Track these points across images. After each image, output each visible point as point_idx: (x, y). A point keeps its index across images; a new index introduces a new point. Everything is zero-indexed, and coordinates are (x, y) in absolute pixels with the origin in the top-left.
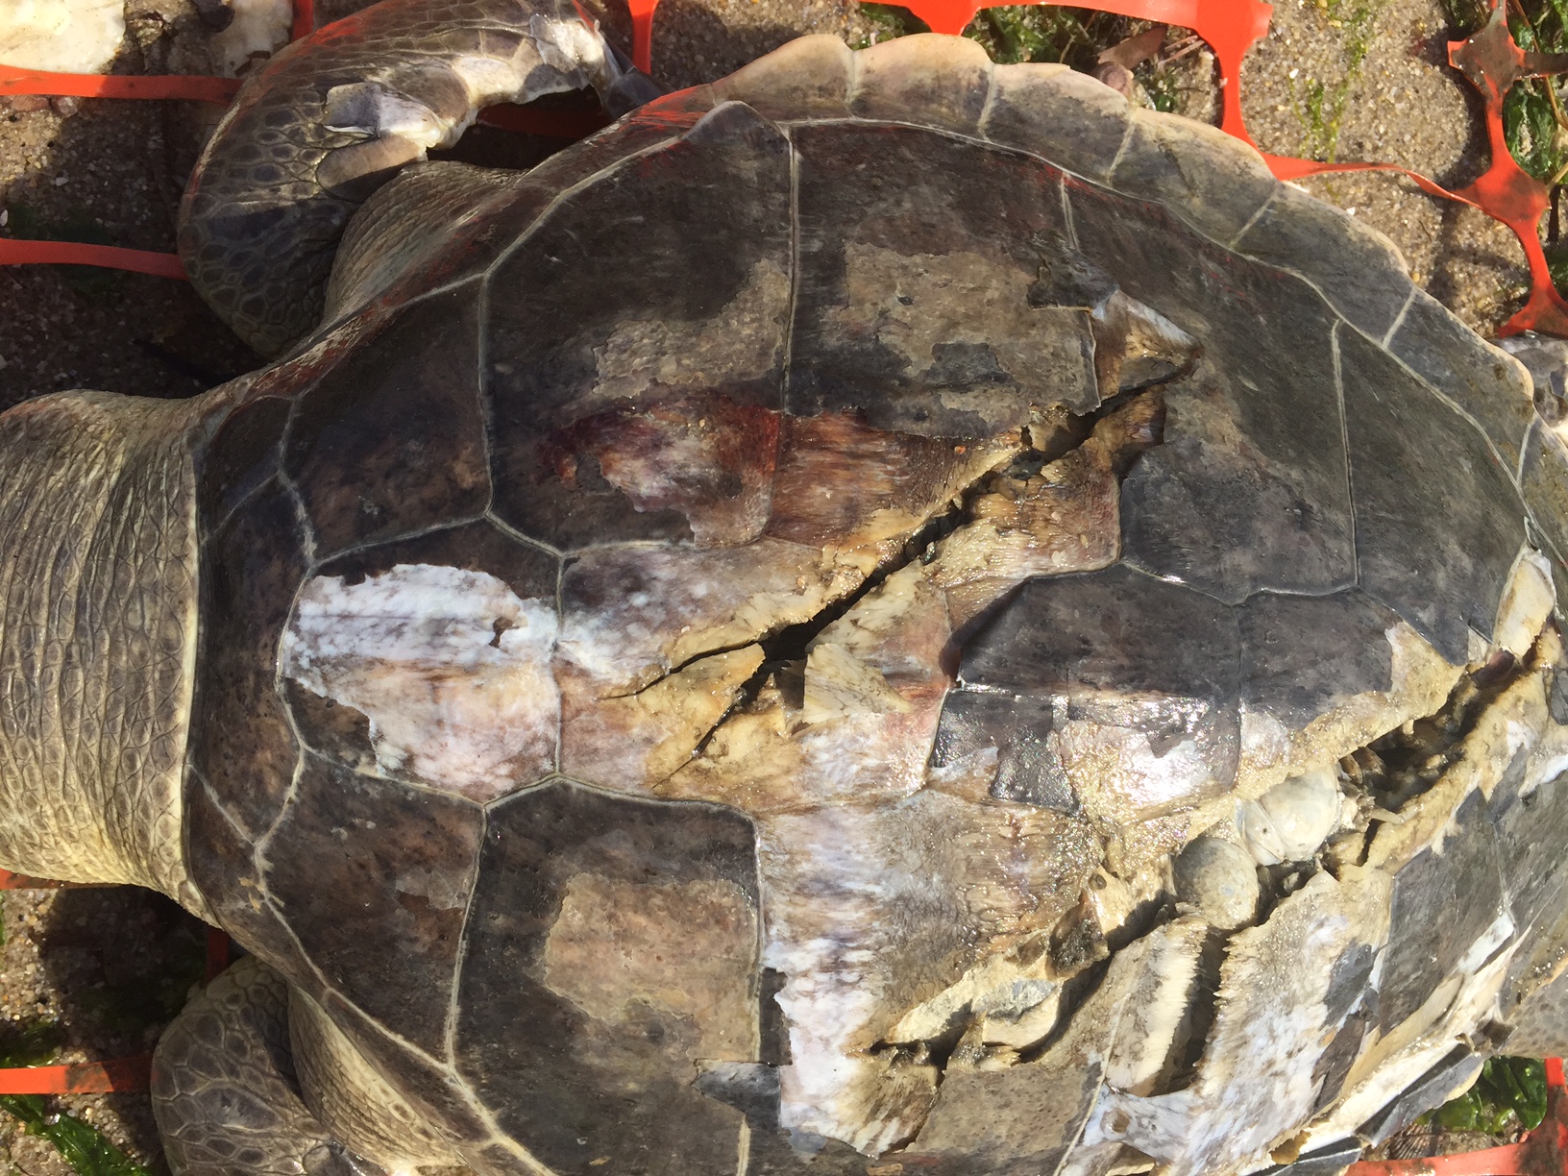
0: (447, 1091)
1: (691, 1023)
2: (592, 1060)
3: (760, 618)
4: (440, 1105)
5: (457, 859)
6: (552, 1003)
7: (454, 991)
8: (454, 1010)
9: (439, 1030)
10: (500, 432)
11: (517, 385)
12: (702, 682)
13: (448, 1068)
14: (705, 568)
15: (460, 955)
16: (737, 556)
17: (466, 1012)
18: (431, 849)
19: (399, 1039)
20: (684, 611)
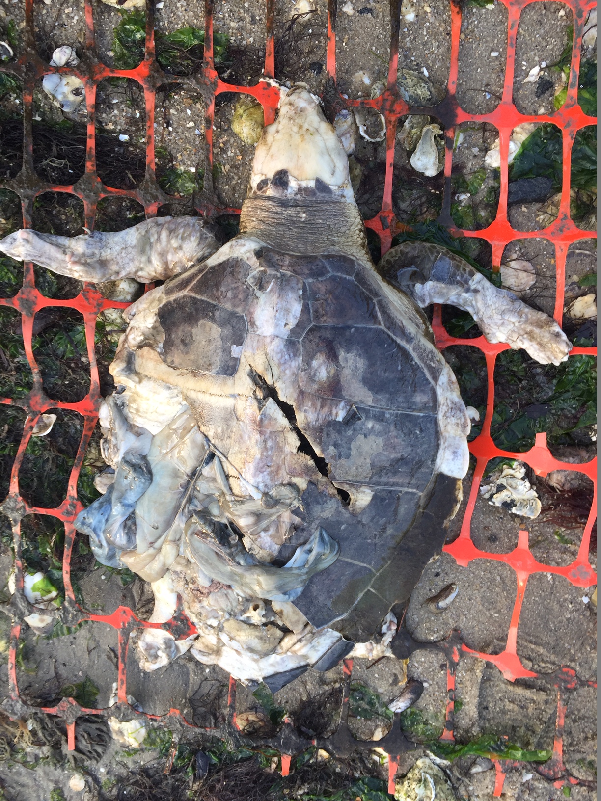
0: (180, 290)
1: (187, 353)
2: (181, 328)
3: (279, 386)
4: (177, 287)
5: (234, 306)
6: (197, 321)
7: (203, 298)
8: (199, 297)
9: (196, 292)
10: (334, 328)
11: (347, 333)
12: (266, 369)
13: (185, 292)
14: (293, 374)
15: (211, 302)
16: (295, 382)
17: (198, 300)
18: (237, 300)
19: (195, 282)
20: (282, 368)
